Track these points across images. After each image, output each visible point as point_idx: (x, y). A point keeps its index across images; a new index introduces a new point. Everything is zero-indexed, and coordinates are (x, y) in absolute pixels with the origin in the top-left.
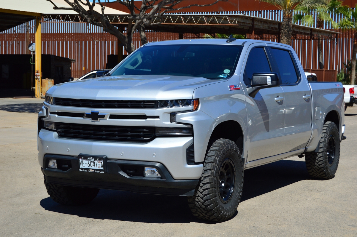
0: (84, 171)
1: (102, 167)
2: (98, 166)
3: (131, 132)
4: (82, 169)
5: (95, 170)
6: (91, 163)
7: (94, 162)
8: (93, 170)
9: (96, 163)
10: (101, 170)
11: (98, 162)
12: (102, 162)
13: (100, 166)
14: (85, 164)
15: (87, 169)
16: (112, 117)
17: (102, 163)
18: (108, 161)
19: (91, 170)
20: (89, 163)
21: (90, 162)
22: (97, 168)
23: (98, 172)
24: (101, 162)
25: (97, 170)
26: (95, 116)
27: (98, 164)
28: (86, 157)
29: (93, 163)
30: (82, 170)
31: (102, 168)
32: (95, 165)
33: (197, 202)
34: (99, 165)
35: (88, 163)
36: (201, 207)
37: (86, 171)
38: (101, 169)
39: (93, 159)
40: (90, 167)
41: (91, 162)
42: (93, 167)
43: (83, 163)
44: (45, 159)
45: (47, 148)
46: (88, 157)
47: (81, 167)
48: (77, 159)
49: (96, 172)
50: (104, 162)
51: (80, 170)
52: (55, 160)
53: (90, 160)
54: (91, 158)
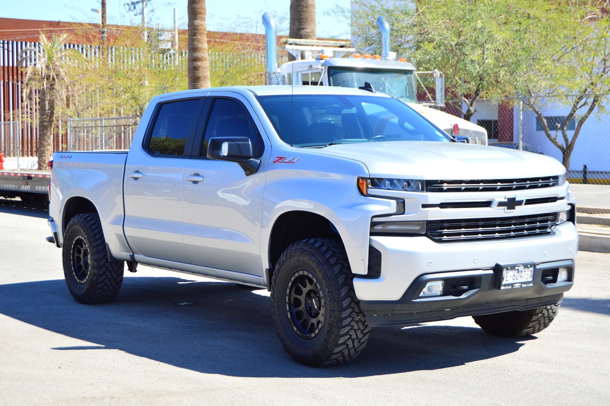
0: (507, 288)
1: (531, 277)
2: (526, 276)
3: (540, 222)
4: (505, 285)
5: (522, 283)
6: (518, 274)
8: (520, 284)
9: (523, 273)
10: (529, 282)
11: (527, 271)
13: (529, 276)
14: (509, 277)
15: (512, 285)
16: (530, 202)
17: (531, 271)
18: (538, 267)
19: (517, 286)
20: (515, 274)
21: (516, 272)
22: (525, 280)
25: (525, 283)
26: (512, 203)
27: (526, 273)
28: (513, 267)
29: (520, 274)
30: (504, 288)
31: (531, 279)
32: (522, 277)
37: (510, 287)
38: (529, 280)
39: (523, 267)
40: (515, 281)
41: (518, 272)
42: (520, 280)
43: (506, 276)
44: (418, 284)
45: (430, 265)
46: (516, 266)
47: (504, 282)
48: (491, 272)
49: (524, 286)
50: (535, 268)
51: (502, 288)
52: (441, 282)
53: (518, 270)
54: (519, 266)
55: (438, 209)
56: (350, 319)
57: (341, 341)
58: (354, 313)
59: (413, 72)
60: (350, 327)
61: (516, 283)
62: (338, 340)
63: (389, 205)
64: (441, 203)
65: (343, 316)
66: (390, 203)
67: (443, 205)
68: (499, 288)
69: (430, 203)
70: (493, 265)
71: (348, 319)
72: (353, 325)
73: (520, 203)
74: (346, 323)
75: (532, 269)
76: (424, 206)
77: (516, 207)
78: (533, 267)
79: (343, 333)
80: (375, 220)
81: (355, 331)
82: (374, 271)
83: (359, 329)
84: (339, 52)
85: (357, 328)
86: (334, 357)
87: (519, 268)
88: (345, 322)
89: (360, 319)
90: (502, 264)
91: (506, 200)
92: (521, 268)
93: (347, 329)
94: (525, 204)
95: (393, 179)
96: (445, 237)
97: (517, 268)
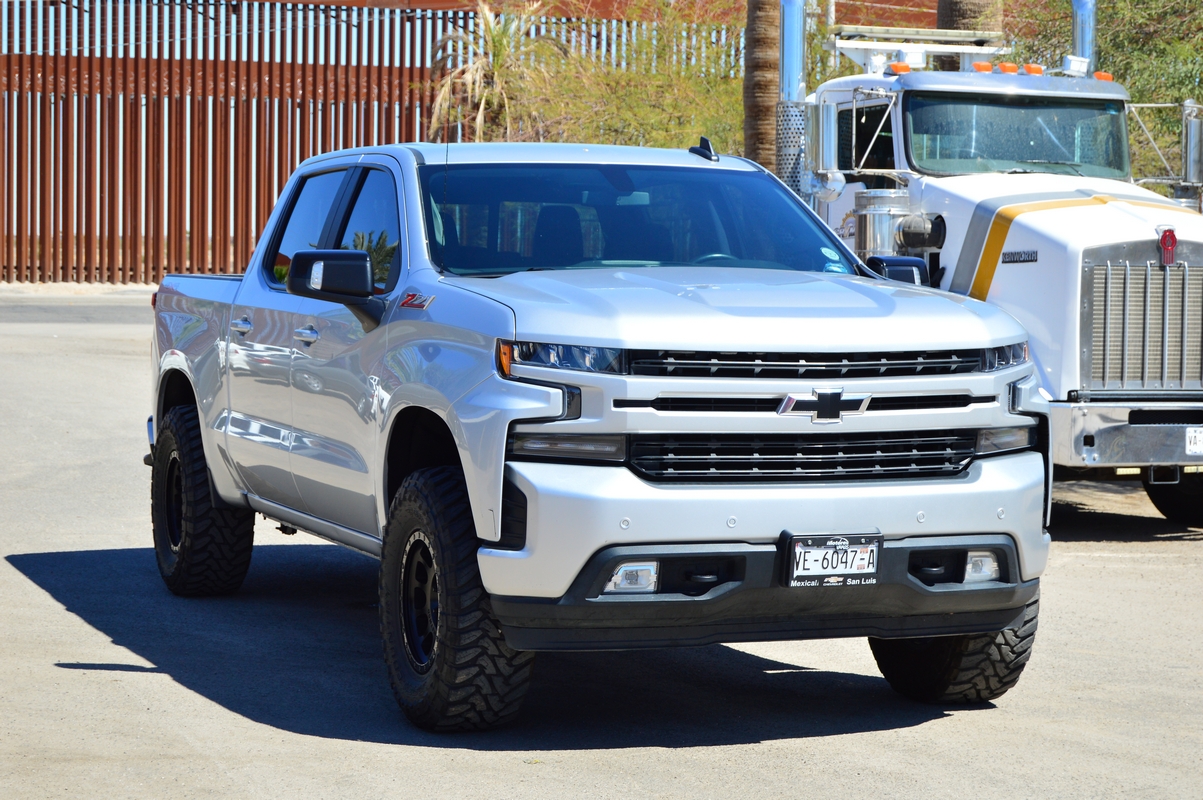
0: (807, 584)
1: (871, 566)
2: (857, 562)
3: (920, 448)
4: (801, 578)
5: (846, 577)
6: (835, 556)
7: (846, 552)
8: (841, 579)
9: (851, 555)
10: (867, 576)
11: (859, 551)
12: (875, 549)
13: (866, 562)
14: (810, 563)
15: (821, 578)
16: (877, 404)
17: (872, 551)
18: (886, 545)
19: (833, 581)
20: (829, 556)
21: (831, 552)
22: (854, 571)
23: (854, 582)
24: (869, 549)
25: (854, 576)
27: (859, 556)
28: (820, 542)
29: (840, 556)
30: (799, 584)
31: (872, 570)
32: (846, 562)
33: (999, 646)
34: (862, 562)
35: (824, 558)
36: (1003, 660)
37: (813, 584)
38: (866, 571)
40: (829, 571)
41: (836, 552)
42: (841, 569)
43: (805, 560)
44: (601, 564)
45: (624, 526)
46: (829, 539)
47: (796, 573)
48: (773, 548)
49: (850, 582)
50: (880, 547)
51: (794, 584)
52: (655, 564)
53: (835, 546)
54: (838, 540)
55: (650, 410)
56: (478, 634)
57: (461, 678)
58: (487, 621)
59: (1126, 105)
60: (479, 650)
61: (829, 576)
62: (456, 677)
63: (547, 398)
64: (658, 399)
65: (461, 626)
66: (548, 393)
67: (663, 404)
68: (787, 583)
69: (631, 396)
70: (777, 535)
71: (473, 633)
72: (486, 645)
73: (854, 405)
74: (468, 641)
75: (874, 547)
76: (619, 403)
77: (842, 413)
78: (877, 544)
79: (463, 661)
80: (520, 429)
81: (492, 658)
82: (514, 535)
83: (501, 655)
84: (971, 55)
85: (497, 653)
86: (453, 710)
87: (836, 543)
88: (467, 639)
89: (501, 634)
90: (795, 532)
91: (815, 398)
92: (843, 544)
93: (471, 654)
94: (869, 408)
95: (570, 346)
96: (671, 471)
97: (830, 543)
